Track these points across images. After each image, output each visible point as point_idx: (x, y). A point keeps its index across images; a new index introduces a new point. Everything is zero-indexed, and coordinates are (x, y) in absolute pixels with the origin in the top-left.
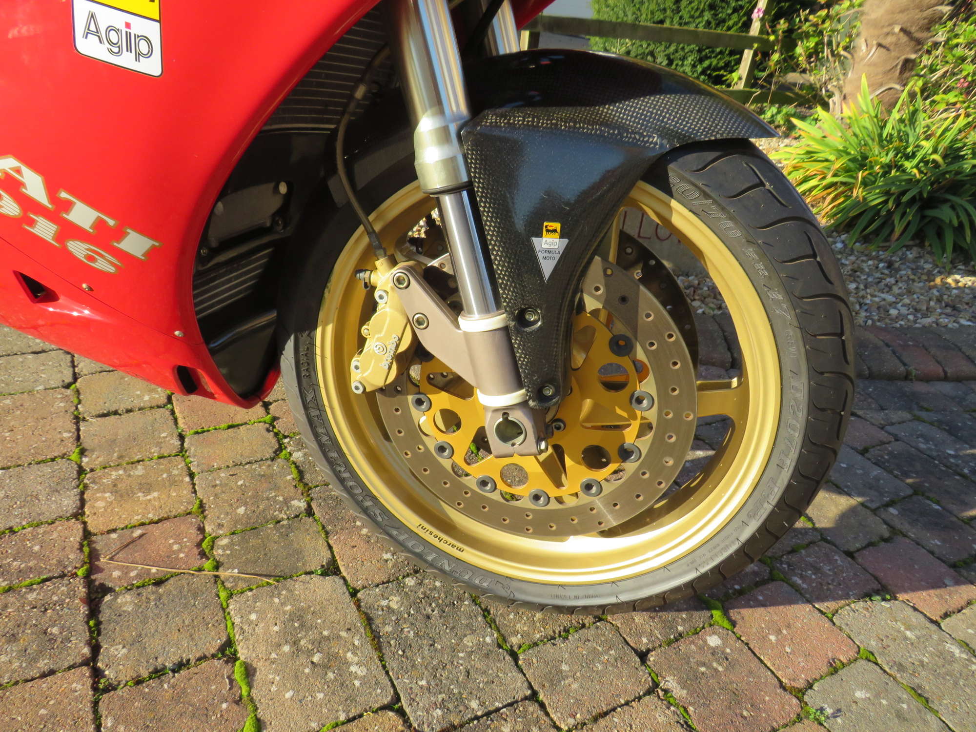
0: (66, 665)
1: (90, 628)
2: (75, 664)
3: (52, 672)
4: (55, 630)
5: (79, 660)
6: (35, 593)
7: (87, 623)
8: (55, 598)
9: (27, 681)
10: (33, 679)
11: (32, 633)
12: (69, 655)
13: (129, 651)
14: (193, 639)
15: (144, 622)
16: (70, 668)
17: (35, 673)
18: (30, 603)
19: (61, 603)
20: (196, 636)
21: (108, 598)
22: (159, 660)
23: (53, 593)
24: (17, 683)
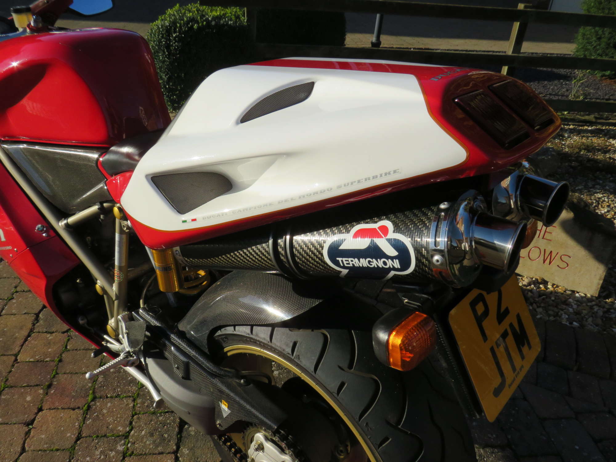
0: (167, 452)
1: (178, 438)
2: (170, 452)
3: (162, 453)
4: (166, 436)
5: (172, 451)
6: (162, 417)
7: (177, 435)
8: (168, 421)
9: (154, 454)
10: (156, 454)
11: (158, 435)
12: (169, 448)
13: (189, 452)
14: (212, 454)
15: (197, 441)
16: (169, 453)
17: (157, 452)
18: (160, 421)
19: (170, 424)
20: (214, 453)
21: (186, 426)
22: (199, 459)
23: (168, 419)
24: (150, 454)
